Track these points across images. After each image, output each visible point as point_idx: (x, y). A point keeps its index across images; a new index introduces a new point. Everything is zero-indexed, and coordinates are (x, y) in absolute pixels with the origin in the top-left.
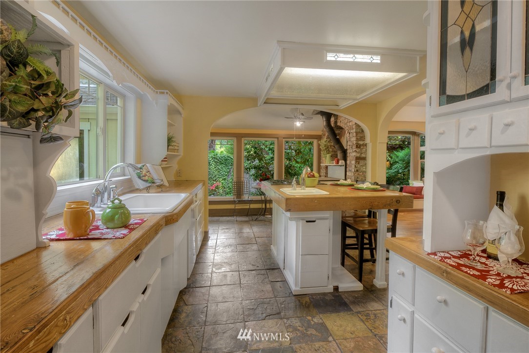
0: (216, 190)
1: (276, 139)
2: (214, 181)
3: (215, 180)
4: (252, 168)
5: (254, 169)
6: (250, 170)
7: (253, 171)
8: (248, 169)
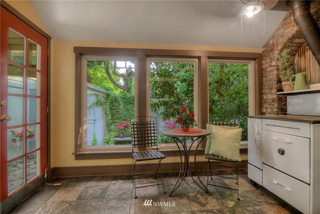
0: (126, 129)
1: (197, 60)
2: (123, 120)
3: (125, 120)
4: (161, 105)
5: (164, 105)
6: (158, 107)
7: (162, 109)
8: (155, 106)
